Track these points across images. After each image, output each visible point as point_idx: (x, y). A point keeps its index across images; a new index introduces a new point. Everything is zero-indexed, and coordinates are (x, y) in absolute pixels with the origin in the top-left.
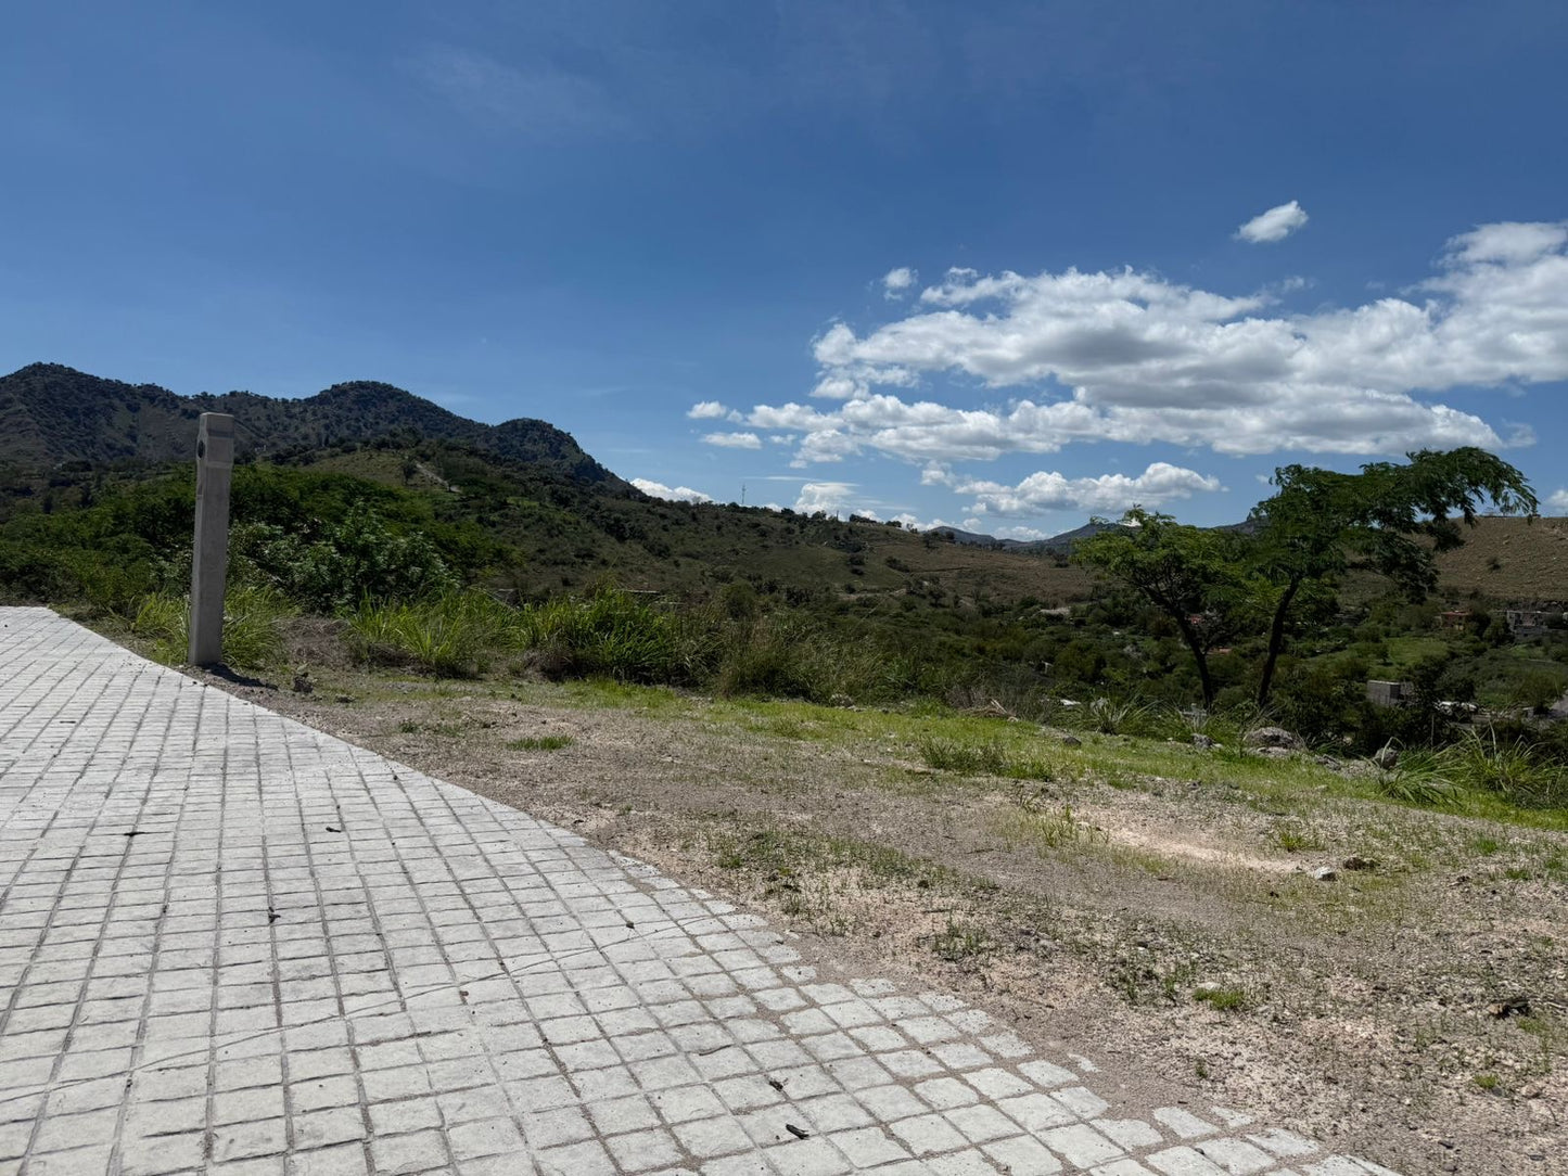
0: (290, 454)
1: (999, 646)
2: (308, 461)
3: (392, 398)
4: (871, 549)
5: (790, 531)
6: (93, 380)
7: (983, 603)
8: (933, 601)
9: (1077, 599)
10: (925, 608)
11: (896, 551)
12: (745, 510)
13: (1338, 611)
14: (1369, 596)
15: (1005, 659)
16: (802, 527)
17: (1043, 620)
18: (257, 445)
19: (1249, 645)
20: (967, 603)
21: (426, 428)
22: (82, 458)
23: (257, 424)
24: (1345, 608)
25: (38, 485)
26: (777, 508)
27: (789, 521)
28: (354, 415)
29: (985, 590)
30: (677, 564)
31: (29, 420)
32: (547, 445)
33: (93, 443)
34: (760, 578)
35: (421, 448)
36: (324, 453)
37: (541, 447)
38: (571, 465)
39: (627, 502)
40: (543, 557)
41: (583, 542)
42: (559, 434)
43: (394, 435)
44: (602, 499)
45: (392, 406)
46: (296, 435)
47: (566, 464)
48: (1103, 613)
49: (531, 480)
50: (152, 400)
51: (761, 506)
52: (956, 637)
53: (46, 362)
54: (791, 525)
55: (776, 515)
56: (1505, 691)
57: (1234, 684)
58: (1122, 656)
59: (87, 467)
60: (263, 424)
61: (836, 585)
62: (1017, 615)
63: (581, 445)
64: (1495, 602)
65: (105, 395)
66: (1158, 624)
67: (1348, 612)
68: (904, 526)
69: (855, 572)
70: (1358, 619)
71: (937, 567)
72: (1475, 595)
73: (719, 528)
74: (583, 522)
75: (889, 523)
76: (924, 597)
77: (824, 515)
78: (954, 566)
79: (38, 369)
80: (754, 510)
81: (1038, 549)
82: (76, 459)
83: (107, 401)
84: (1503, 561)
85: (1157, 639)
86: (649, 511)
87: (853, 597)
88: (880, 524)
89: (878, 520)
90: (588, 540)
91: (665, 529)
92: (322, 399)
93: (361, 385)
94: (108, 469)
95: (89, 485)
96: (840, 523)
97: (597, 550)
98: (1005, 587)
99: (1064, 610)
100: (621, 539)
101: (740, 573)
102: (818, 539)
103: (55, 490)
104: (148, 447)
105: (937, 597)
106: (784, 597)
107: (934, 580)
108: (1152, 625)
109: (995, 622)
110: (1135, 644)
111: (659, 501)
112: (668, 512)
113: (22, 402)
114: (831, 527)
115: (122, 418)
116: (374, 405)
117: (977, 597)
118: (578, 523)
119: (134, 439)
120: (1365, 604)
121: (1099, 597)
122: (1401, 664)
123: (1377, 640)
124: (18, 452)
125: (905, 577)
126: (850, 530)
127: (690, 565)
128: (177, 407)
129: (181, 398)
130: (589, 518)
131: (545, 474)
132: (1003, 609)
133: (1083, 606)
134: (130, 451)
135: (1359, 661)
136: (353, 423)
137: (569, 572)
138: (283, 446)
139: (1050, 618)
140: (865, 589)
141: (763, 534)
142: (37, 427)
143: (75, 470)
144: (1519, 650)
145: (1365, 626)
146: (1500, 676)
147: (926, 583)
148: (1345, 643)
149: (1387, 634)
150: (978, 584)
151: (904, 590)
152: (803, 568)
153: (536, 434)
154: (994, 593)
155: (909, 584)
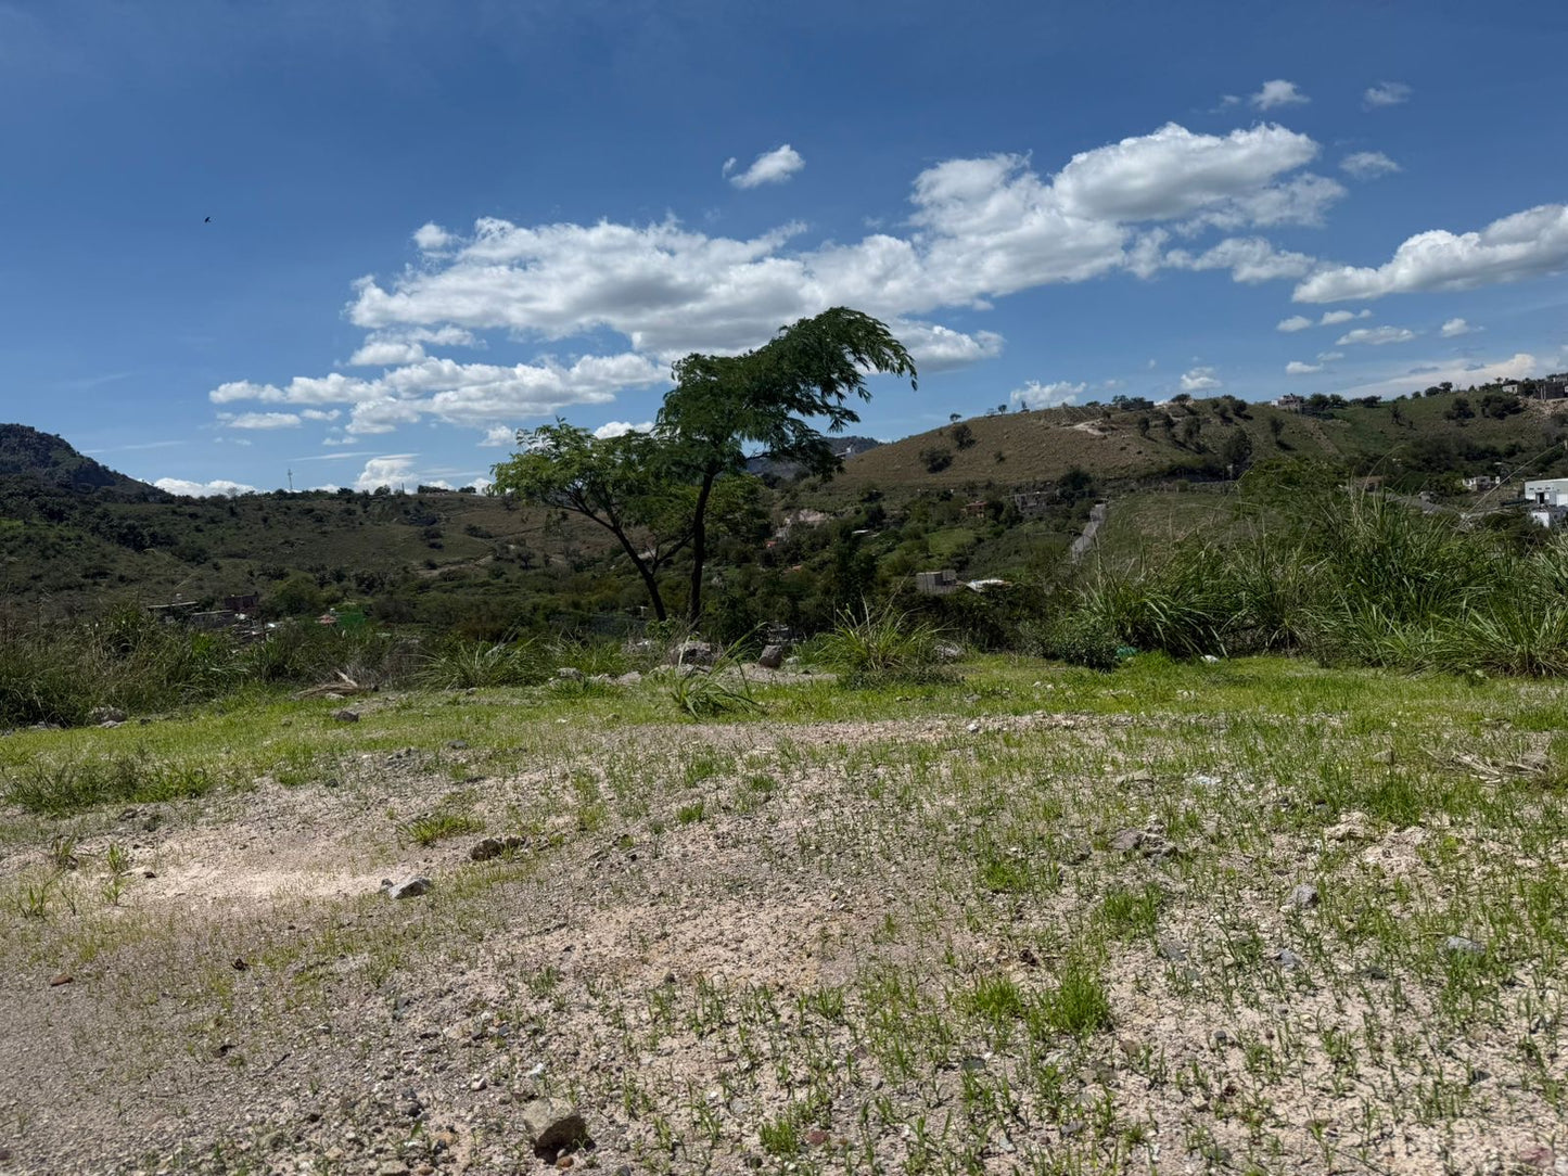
1: (594, 599)
4: (448, 520)
5: (350, 512)
7: (573, 558)
8: (523, 564)
10: (514, 572)
11: (475, 518)
12: (294, 495)
13: (884, 517)
14: (908, 500)
15: (602, 609)
16: (365, 506)
19: (817, 559)
20: (558, 561)
24: (889, 514)
26: (333, 489)
27: (349, 501)
29: (575, 545)
30: (217, 567)
32: (31, 453)
34: (323, 568)
37: (23, 456)
38: (68, 472)
39: (144, 505)
40: (40, 585)
41: (89, 559)
42: (43, 437)
44: (111, 507)
49: (11, 495)
51: (313, 489)
52: (549, 597)
54: (352, 506)
55: (332, 497)
56: (1022, 564)
57: (808, 596)
58: (711, 587)
61: (415, 563)
62: (608, 565)
63: (75, 447)
64: (1004, 489)
66: (739, 552)
67: (893, 516)
68: (479, 492)
69: (433, 546)
70: (902, 520)
71: (522, 529)
72: (989, 486)
73: (265, 520)
74: (87, 536)
75: (462, 490)
76: (512, 561)
77: (388, 490)
78: (539, 526)
80: (305, 495)
84: (1006, 454)
85: (738, 567)
86: (174, 512)
87: (436, 573)
88: (454, 492)
89: (450, 488)
90: (97, 556)
91: (198, 530)
96: (408, 496)
97: (111, 565)
98: (593, 539)
100: (140, 548)
101: (299, 567)
102: (385, 517)
105: (526, 560)
106: (353, 585)
107: (520, 542)
108: (732, 555)
109: (587, 575)
110: (720, 574)
111: (187, 500)
112: (199, 510)
114: (399, 501)
117: (566, 553)
118: (80, 538)
120: (905, 507)
122: (941, 555)
123: (918, 537)
125: (490, 543)
126: (421, 503)
127: (236, 567)
130: (95, 530)
131: (28, 487)
132: (594, 561)
133: (668, 547)
135: (907, 558)
137: (77, 598)
140: (447, 562)
141: (320, 520)
144: (1027, 527)
145: (910, 525)
146: (1016, 552)
147: (512, 547)
148: (894, 544)
149: (927, 531)
150: (567, 540)
151: (490, 557)
152: (373, 550)
153: (14, 441)
154: (584, 546)
155: (495, 550)
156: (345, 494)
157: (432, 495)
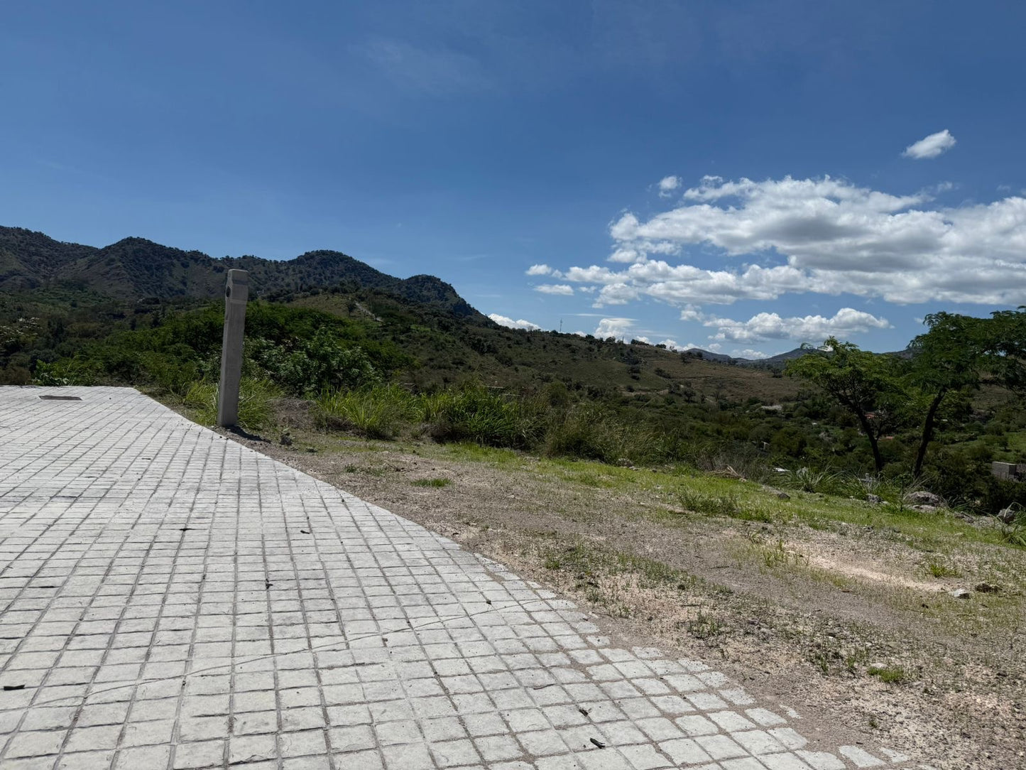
0: (279, 295)
1: (732, 430)
2: (289, 300)
3: (341, 261)
4: (645, 363)
5: (591, 350)
6: (162, 247)
7: (721, 401)
8: (687, 398)
9: (787, 399)
10: (681, 403)
11: (662, 365)
12: (562, 335)
13: (972, 412)
14: (995, 403)
15: (736, 439)
16: (599, 347)
17: (763, 413)
18: (258, 289)
19: (907, 435)
20: (711, 401)
21: (362, 280)
22: (153, 296)
23: (259, 276)
24: (977, 411)
25: (128, 312)
26: (583, 334)
27: (591, 343)
28: (319, 270)
29: (723, 392)
30: (516, 370)
31: (124, 272)
32: (436, 292)
33: (160, 287)
34: (570, 380)
35: (358, 293)
36: (300, 295)
37: (433, 293)
38: (451, 304)
39: (485, 329)
40: (432, 364)
41: (457, 354)
42: (444, 285)
43: (342, 284)
44: (470, 327)
45: (342, 266)
46: (282, 283)
47: (448, 304)
48: (805, 410)
49: (426, 314)
50: (196, 260)
51: (572, 333)
52: (702, 423)
53: (135, 236)
54: (593, 346)
55: (582, 339)
57: (896, 461)
58: (818, 439)
59: (157, 302)
60: (262, 276)
61: (622, 386)
62: (745, 409)
63: (457, 292)
65: (169, 257)
66: (844, 418)
67: (979, 414)
68: (668, 348)
69: (634, 377)
70: (987, 418)
71: (690, 376)
73: (545, 347)
74: (458, 341)
75: (658, 346)
76: (680, 395)
77: (614, 340)
78: (701, 375)
79: (130, 241)
80: (568, 336)
81: (760, 365)
82: (150, 297)
83: (169, 261)
85: (842, 428)
86: (499, 335)
87: (633, 394)
88: (652, 346)
89: (650, 343)
90: (460, 353)
91: (509, 347)
92: (299, 261)
93: (323, 253)
94: (169, 303)
95: (158, 313)
96: (625, 345)
97: (466, 360)
98: (736, 390)
99: (777, 407)
100: (482, 353)
101: (557, 377)
102: (610, 355)
103: (138, 315)
104: (193, 290)
105: (690, 396)
106: (586, 393)
107: (688, 384)
108: (839, 419)
109: (729, 413)
110: (827, 431)
111: (506, 329)
112: (512, 336)
113: (120, 261)
114: (619, 347)
115: (178, 272)
116: (331, 265)
117: (717, 397)
118: (455, 342)
119: (185, 284)
120: (992, 409)
121: (803, 399)
122: (1018, 451)
123: (1000, 434)
124: (117, 292)
125: (668, 381)
126: (631, 350)
127: (525, 371)
128: (211, 265)
129: (213, 260)
130: (462, 339)
131: (435, 311)
132: (735, 405)
133: (792, 404)
134: (182, 292)
135: (987, 447)
136: (318, 276)
137: (448, 374)
138: (274, 290)
139: (768, 412)
140: (640, 389)
141: (573, 351)
142: (128, 276)
143: (149, 303)
145: (992, 423)
147: (682, 386)
148: (976, 435)
149: (1008, 430)
150: (718, 388)
151: (667, 391)
152: (599, 374)
153: (430, 285)
154: (729, 394)
155: (670, 386)
156: (590, 338)
157: (640, 346)
